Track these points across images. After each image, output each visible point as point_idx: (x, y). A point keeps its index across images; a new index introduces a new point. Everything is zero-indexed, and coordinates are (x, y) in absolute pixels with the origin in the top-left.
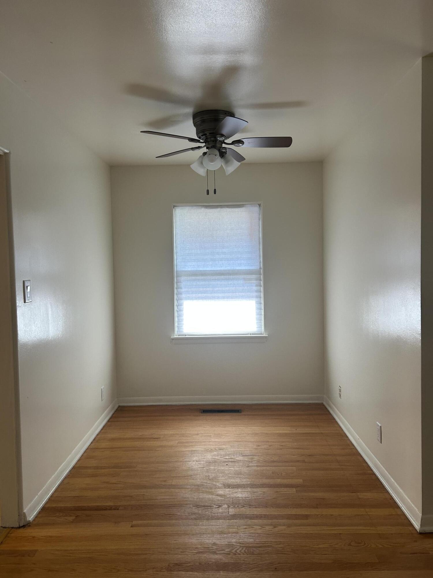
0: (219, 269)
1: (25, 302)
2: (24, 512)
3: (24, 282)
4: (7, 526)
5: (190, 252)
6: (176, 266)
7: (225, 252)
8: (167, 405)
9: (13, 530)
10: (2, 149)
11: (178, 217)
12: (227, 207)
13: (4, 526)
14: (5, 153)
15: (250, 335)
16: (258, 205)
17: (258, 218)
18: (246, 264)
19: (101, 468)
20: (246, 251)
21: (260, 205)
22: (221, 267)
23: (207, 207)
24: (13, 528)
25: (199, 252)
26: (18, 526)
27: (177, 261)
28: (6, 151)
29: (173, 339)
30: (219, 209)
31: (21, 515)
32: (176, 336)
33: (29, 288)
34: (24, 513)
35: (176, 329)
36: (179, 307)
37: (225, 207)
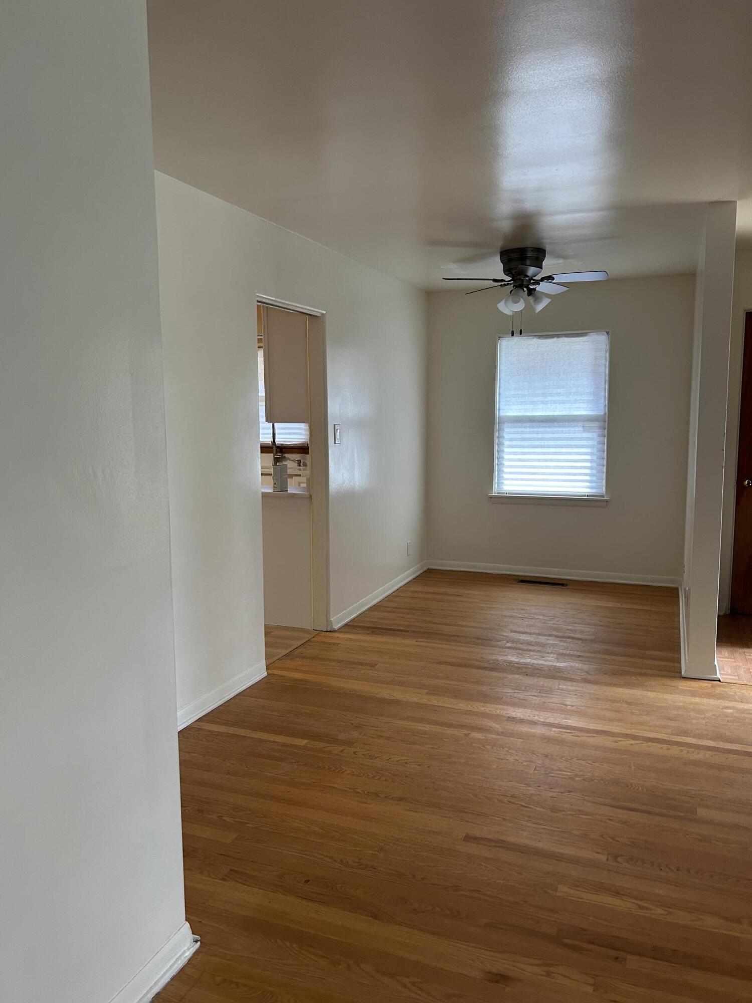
0: (551, 413)
1: (335, 443)
2: (331, 619)
3: (334, 425)
4: (318, 629)
5: (516, 393)
6: (499, 410)
7: (560, 393)
8: (482, 573)
9: (322, 632)
10: (320, 311)
11: (504, 350)
12: (566, 337)
13: (315, 629)
14: (323, 314)
15: (586, 497)
16: (605, 333)
17: (604, 350)
18: (586, 408)
19: (399, 608)
20: (587, 391)
21: (608, 333)
22: (555, 411)
23: (540, 337)
24: (322, 631)
25: (527, 393)
26: (326, 630)
27: (501, 404)
28: (325, 312)
29: (491, 497)
30: (555, 339)
31: (328, 622)
32: (495, 493)
33: (338, 430)
34: (331, 621)
35: (495, 486)
36: (500, 460)
37: (562, 337)
